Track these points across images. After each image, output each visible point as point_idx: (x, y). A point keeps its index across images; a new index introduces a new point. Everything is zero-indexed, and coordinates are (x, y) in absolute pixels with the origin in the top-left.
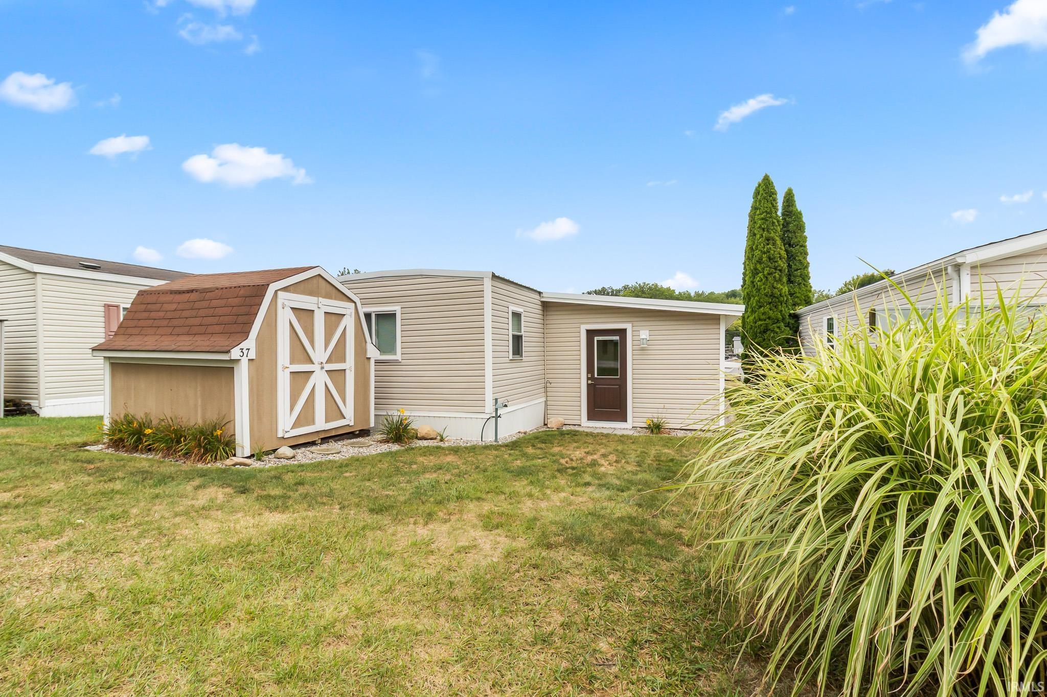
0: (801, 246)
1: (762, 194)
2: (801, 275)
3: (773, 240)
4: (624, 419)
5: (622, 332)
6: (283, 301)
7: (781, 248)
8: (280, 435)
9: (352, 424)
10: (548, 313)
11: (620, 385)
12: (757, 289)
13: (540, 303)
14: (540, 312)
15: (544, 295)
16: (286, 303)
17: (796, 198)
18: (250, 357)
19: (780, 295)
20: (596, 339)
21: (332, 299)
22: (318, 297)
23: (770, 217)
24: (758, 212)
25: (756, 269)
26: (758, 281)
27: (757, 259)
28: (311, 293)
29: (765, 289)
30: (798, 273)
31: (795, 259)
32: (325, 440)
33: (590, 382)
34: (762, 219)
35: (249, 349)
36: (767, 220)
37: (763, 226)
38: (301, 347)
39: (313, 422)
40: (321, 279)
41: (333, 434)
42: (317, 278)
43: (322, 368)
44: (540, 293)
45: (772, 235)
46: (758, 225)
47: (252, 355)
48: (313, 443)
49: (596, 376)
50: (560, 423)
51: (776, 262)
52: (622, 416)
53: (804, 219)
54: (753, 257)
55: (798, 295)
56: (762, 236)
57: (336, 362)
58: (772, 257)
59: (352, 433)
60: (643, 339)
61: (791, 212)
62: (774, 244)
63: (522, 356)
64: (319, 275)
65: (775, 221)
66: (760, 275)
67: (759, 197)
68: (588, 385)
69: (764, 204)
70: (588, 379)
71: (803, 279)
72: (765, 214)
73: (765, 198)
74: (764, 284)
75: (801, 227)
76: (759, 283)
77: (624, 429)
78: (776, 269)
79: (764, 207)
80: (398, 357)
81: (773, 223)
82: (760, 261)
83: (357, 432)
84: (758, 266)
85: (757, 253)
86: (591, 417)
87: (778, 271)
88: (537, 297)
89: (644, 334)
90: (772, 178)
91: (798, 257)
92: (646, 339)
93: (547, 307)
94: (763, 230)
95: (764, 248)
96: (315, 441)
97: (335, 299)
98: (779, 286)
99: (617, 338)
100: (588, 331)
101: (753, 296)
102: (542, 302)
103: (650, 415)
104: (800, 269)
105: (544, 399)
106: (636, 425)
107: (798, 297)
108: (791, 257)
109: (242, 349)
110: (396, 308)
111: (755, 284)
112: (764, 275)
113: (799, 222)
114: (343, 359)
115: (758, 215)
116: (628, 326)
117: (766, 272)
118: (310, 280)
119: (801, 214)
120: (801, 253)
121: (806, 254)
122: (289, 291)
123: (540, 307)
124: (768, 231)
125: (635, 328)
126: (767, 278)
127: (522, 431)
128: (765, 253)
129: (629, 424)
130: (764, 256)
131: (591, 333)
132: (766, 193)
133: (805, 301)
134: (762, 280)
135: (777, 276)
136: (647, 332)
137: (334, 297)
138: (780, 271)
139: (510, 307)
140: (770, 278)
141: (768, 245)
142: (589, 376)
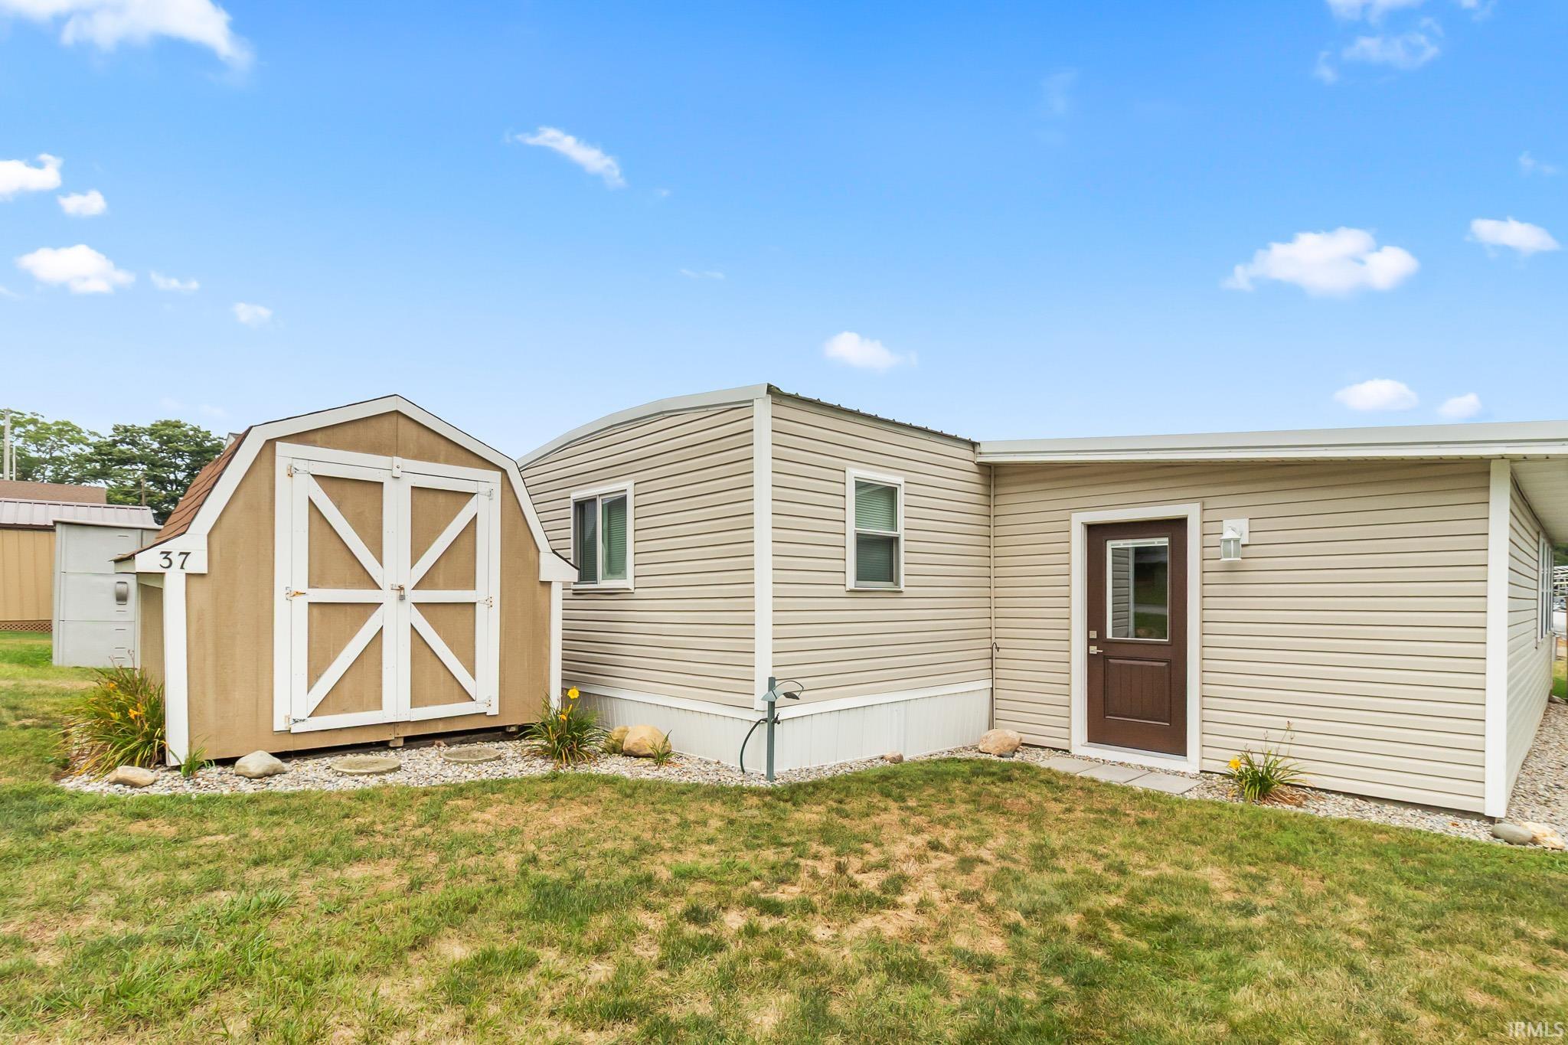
4: (1178, 747)
5: (1176, 527)
6: (290, 461)
8: (279, 725)
9: (494, 710)
10: (1000, 491)
11: (1169, 662)
13: (975, 468)
14: (979, 488)
15: (983, 449)
16: (301, 465)
18: (189, 568)
20: (1111, 545)
21: (436, 461)
22: (391, 456)
28: (376, 448)
32: (411, 742)
33: (1094, 650)
35: (187, 554)
38: (348, 557)
39: (378, 705)
40: (402, 421)
41: (441, 728)
42: (394, 418)
43: (402, 598)
44: (973, 445)
47: (198, 563)
48: (383, 746)
49: (1109, 636)
50: (1007, 743)
52: (1174, 741)
57: (446, 587)
59: (502, 729)
60: (1228, 541)
63: (897, 584)
64: (397, 412)
68: (1091, 657)
70: (1090, 642)
77: (1176, 773)
80: (628, 582)
83: (513, 729)
86: (1098, 734)
88: (967, 453)
89: (1235, 528)
92: (1237, 541)
93: (993, 475)
96: (388, 741)
97: (447, 461)
99: (1164, 541)
100: (1090, 528)
102: (979, 464)
103: (1241, 744)
105: (988, 684)
106: (1209, 765)
109: (169, 553)
110: (627, 485)
114: (469, 581)
116: (1191, 512)
118: (373, 422)
122: (314, 443)
123: (976, 477)
125: (1209, 515)
127: (889, 754)
129: (1191, 763)
131: (1097, 533)
136: (1243, 524)
137: (442, 457)
139: (849, 471)
142: (1094, 635)
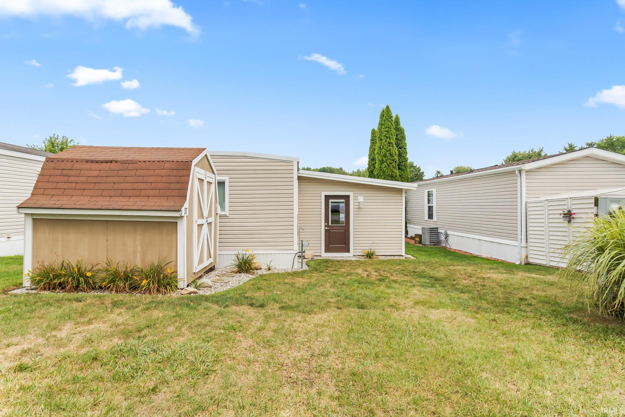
0: (404, 149)
1: (386, 117)
2: (405, 165)
3: (392, 144)
4: (348, 251)
5: (347, 197)
6: (196, 173)
7: (395, 149)
8: (194, 271)
9: (213, 261)
11: (345, 230)
12: (383, 172)
16: (197, 175)
17: (400, 121)
18: (187, 214)
19: (396, 176)
20: (330, 201)
23: (391, 131)
24: (383, 127)
25: (382, 160)
26: (384, 167)
27: (383, 154)
28: (203, 167)
29: (388, 172)
30: (403, 164)
31: (401, 155)
33: (326, 228)
34: (386, 131)
36: (389, 132)
37: (386, 135)
39: (203, 261)
41: (207, 269)
43: (207, 222)
45: (392, 141)
46: (384, 135)
49: (330, 224)
51: (393, 157)
52: (347, 249)
53: (405, 133)
54: (380, 153)
55: (404, 176)
56: (386, 141)
58: (391, 154)
60: (360, 202)
61: (398, 128)
62: (392, 146)
64: (206, 155)
65: (393, 133)
66: (385, 163)
67: (384, 118)
68: (326, 230)
69: (387, 122)
70: (325, 226)
71: (405, 167)
72: (388, 128)
73: (387, 119)
74: (387, 169)
75: (404, 138)
76: (384, 169)
77: (349, 257)
78: (393, 161)
79: (387, 124)
81: (392, 134)
82: (385, 156)
83: (213, 267)
84: (384, 158)
85: (383, 150)
86: (327, 250)
87: (394, 162)
89: (361, 199)
90: (391, 108)
91: (403, 154)
92: (363, 201)
94: (387, 137)
95: (387, 148)
96: (202, 274)
97: (210, 172)
98: (395, 171)
99: (344, 201)
100: (326, 196)
101: (380, 175)
104: (404, 162)
106: (355, 254)
107: (403, 178)
108: (400, 155)
109: (185, 209)
110: (226, 178)
111: (382, 168)
112: (387, 164)
113: (403, 135)
115: (384, 128)
116: (351, 194)
117: (388, 162)
119: (404, 130)
120: (404, 153)
121: (407, 153)
122: (197, 166)
124: (389, 139)
125: (356, 195)
126: (389, 165)
128: (388, 151)
129: (351, 254)
130: (388, 153)
131: (327, 198)
132: (388, 116)
133: (407, 180)
134: (386, 167)
135: (394, 165)
136: (363, 198)
137: (209, 170)
138: (395, 162)
140: (391, 166)
141: (389, 146)
142: (326, 224)
